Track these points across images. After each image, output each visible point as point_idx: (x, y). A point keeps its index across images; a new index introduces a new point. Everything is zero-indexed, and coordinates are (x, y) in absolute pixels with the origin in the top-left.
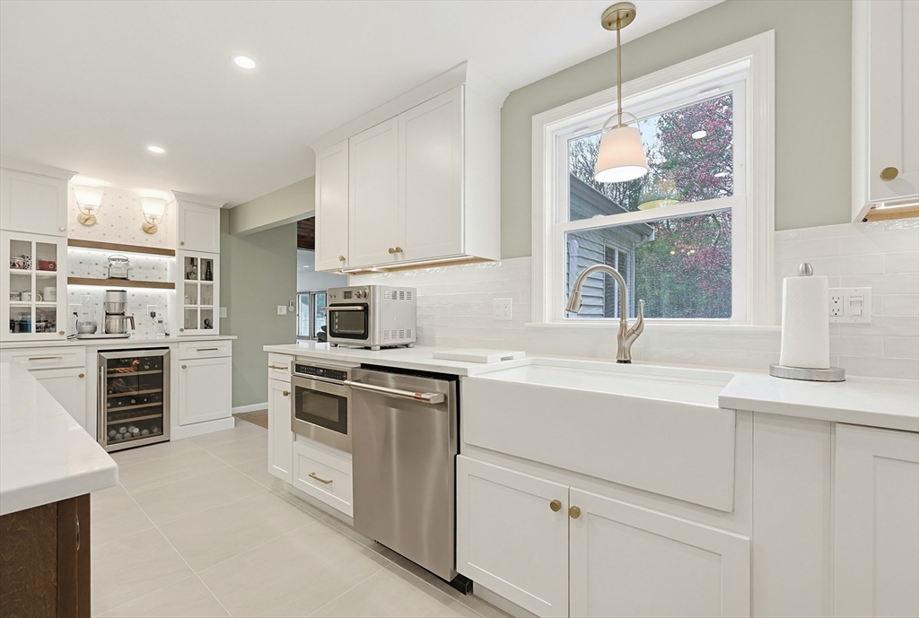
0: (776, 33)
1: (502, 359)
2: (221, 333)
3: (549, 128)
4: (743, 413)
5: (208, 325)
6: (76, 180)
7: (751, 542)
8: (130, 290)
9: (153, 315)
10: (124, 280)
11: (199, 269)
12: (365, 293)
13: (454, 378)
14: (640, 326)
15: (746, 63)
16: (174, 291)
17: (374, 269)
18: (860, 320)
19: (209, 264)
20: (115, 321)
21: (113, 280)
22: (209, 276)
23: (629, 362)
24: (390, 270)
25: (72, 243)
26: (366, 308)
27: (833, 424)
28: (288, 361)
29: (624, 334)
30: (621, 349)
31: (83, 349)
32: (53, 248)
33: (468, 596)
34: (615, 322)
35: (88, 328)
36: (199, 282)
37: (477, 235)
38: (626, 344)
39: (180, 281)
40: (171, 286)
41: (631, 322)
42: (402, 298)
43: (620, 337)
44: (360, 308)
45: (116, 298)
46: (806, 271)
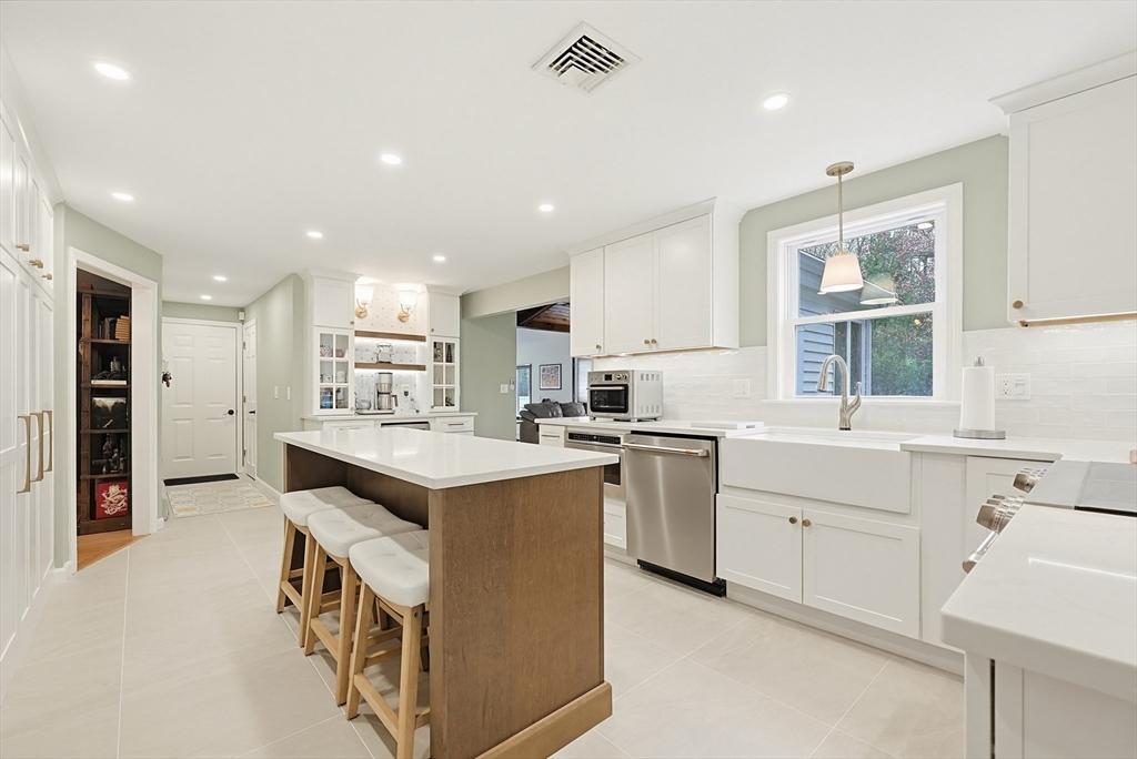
0: (964, 186)
1: (748, 427)
2: (461, 411)
3: (782, 242)
4: (916, 453)
5: (449, 403)
6: (361, 280)
7: (921, 532)
8: (396, 372)
9: (406, 394)
10: (388, 364)
11: (444, 352)
12: (625, 375)
13: (714, 439)
14: (857, 402)
15: (943, 204)
16: (425, 372)
17: (623, 355)
18: (1022, 398)
19: (449, 347)
20: (385, 398)
21: (381, 364)
22: (449, 359)
23: (849, 429)
24: (634, 355)
25: (358, 334)
26: (626, 386)
27: (966, 456)
28: (561, 432)
29: (846, 409)
30: (843, 420)
31: (373, 422)
32: (346, 338)
33: (723, 598)
34: (839, 399)
35: (365, 405)
36: (445, 364)
37: (723, 328)
38: (847, 417)
39: (430, 363)
40: (422, 368)
41: (851, 399)
42: (647, 379)
43: (842, 411)
44: (621, 388)
45: (385, 379)
46: (979, 363)
